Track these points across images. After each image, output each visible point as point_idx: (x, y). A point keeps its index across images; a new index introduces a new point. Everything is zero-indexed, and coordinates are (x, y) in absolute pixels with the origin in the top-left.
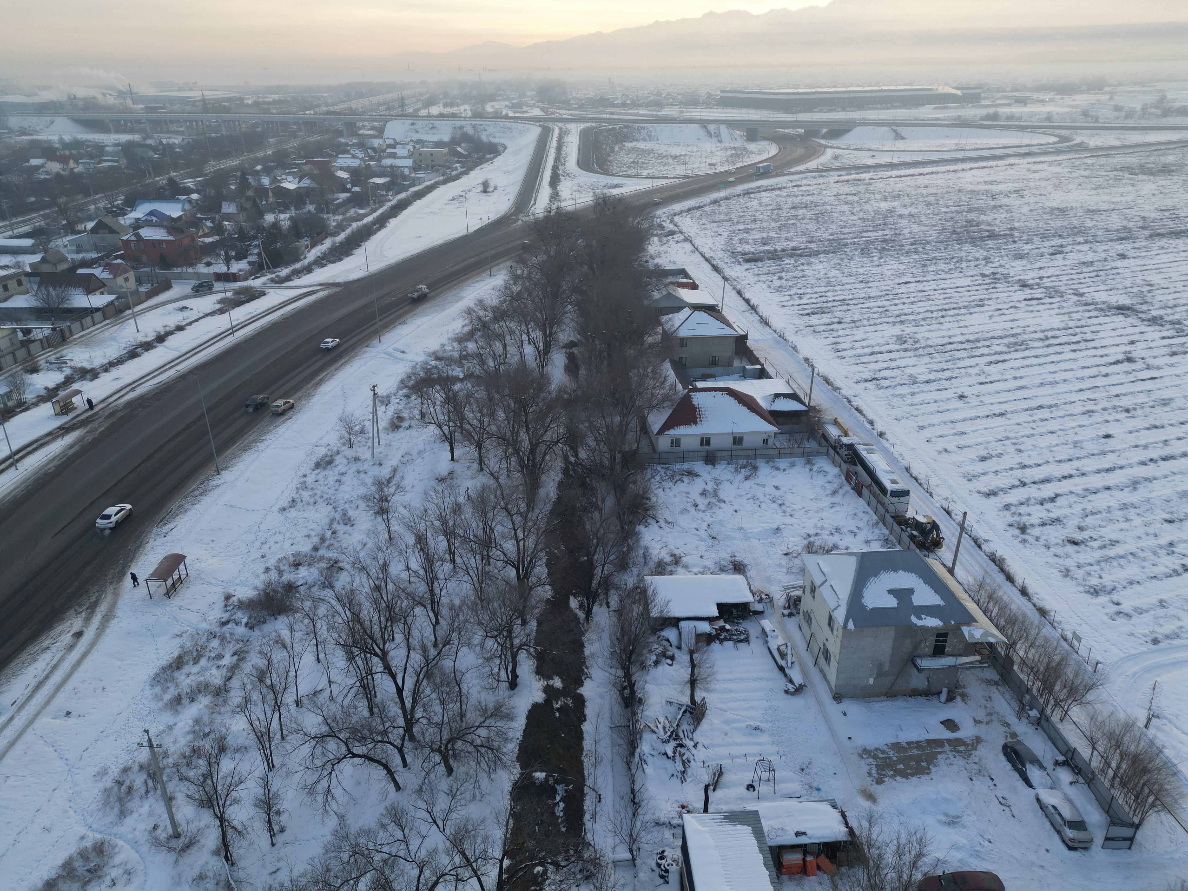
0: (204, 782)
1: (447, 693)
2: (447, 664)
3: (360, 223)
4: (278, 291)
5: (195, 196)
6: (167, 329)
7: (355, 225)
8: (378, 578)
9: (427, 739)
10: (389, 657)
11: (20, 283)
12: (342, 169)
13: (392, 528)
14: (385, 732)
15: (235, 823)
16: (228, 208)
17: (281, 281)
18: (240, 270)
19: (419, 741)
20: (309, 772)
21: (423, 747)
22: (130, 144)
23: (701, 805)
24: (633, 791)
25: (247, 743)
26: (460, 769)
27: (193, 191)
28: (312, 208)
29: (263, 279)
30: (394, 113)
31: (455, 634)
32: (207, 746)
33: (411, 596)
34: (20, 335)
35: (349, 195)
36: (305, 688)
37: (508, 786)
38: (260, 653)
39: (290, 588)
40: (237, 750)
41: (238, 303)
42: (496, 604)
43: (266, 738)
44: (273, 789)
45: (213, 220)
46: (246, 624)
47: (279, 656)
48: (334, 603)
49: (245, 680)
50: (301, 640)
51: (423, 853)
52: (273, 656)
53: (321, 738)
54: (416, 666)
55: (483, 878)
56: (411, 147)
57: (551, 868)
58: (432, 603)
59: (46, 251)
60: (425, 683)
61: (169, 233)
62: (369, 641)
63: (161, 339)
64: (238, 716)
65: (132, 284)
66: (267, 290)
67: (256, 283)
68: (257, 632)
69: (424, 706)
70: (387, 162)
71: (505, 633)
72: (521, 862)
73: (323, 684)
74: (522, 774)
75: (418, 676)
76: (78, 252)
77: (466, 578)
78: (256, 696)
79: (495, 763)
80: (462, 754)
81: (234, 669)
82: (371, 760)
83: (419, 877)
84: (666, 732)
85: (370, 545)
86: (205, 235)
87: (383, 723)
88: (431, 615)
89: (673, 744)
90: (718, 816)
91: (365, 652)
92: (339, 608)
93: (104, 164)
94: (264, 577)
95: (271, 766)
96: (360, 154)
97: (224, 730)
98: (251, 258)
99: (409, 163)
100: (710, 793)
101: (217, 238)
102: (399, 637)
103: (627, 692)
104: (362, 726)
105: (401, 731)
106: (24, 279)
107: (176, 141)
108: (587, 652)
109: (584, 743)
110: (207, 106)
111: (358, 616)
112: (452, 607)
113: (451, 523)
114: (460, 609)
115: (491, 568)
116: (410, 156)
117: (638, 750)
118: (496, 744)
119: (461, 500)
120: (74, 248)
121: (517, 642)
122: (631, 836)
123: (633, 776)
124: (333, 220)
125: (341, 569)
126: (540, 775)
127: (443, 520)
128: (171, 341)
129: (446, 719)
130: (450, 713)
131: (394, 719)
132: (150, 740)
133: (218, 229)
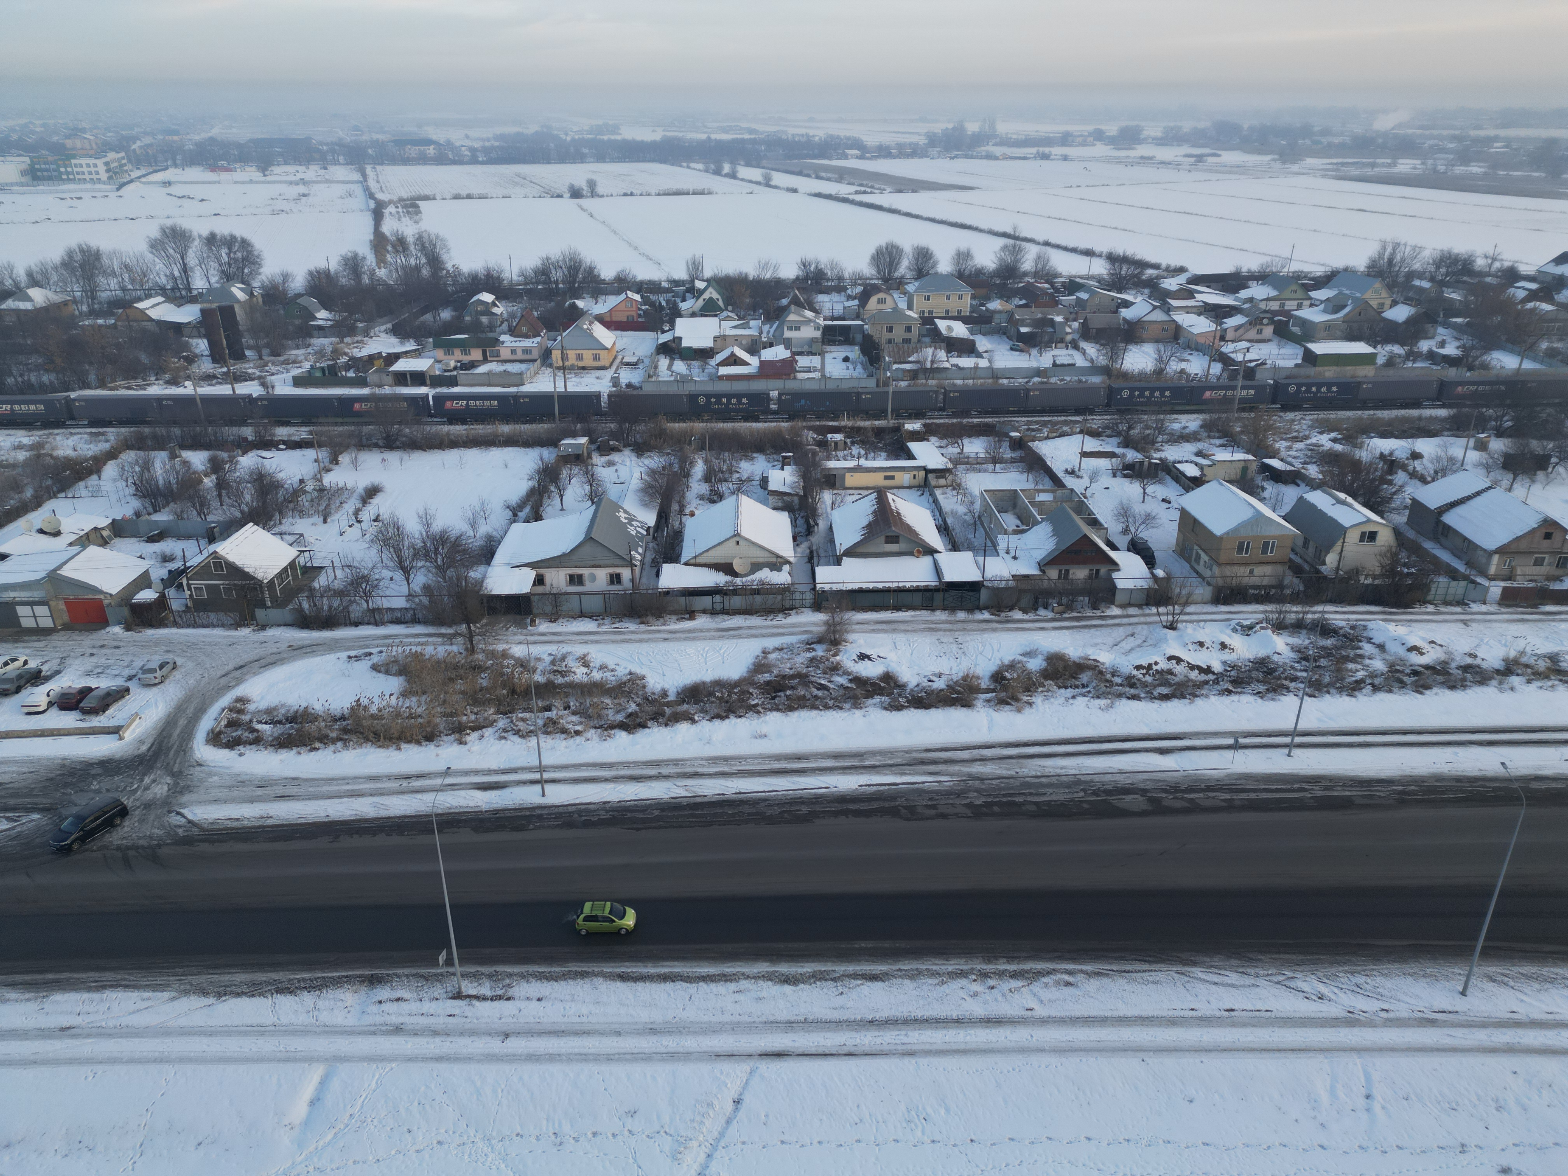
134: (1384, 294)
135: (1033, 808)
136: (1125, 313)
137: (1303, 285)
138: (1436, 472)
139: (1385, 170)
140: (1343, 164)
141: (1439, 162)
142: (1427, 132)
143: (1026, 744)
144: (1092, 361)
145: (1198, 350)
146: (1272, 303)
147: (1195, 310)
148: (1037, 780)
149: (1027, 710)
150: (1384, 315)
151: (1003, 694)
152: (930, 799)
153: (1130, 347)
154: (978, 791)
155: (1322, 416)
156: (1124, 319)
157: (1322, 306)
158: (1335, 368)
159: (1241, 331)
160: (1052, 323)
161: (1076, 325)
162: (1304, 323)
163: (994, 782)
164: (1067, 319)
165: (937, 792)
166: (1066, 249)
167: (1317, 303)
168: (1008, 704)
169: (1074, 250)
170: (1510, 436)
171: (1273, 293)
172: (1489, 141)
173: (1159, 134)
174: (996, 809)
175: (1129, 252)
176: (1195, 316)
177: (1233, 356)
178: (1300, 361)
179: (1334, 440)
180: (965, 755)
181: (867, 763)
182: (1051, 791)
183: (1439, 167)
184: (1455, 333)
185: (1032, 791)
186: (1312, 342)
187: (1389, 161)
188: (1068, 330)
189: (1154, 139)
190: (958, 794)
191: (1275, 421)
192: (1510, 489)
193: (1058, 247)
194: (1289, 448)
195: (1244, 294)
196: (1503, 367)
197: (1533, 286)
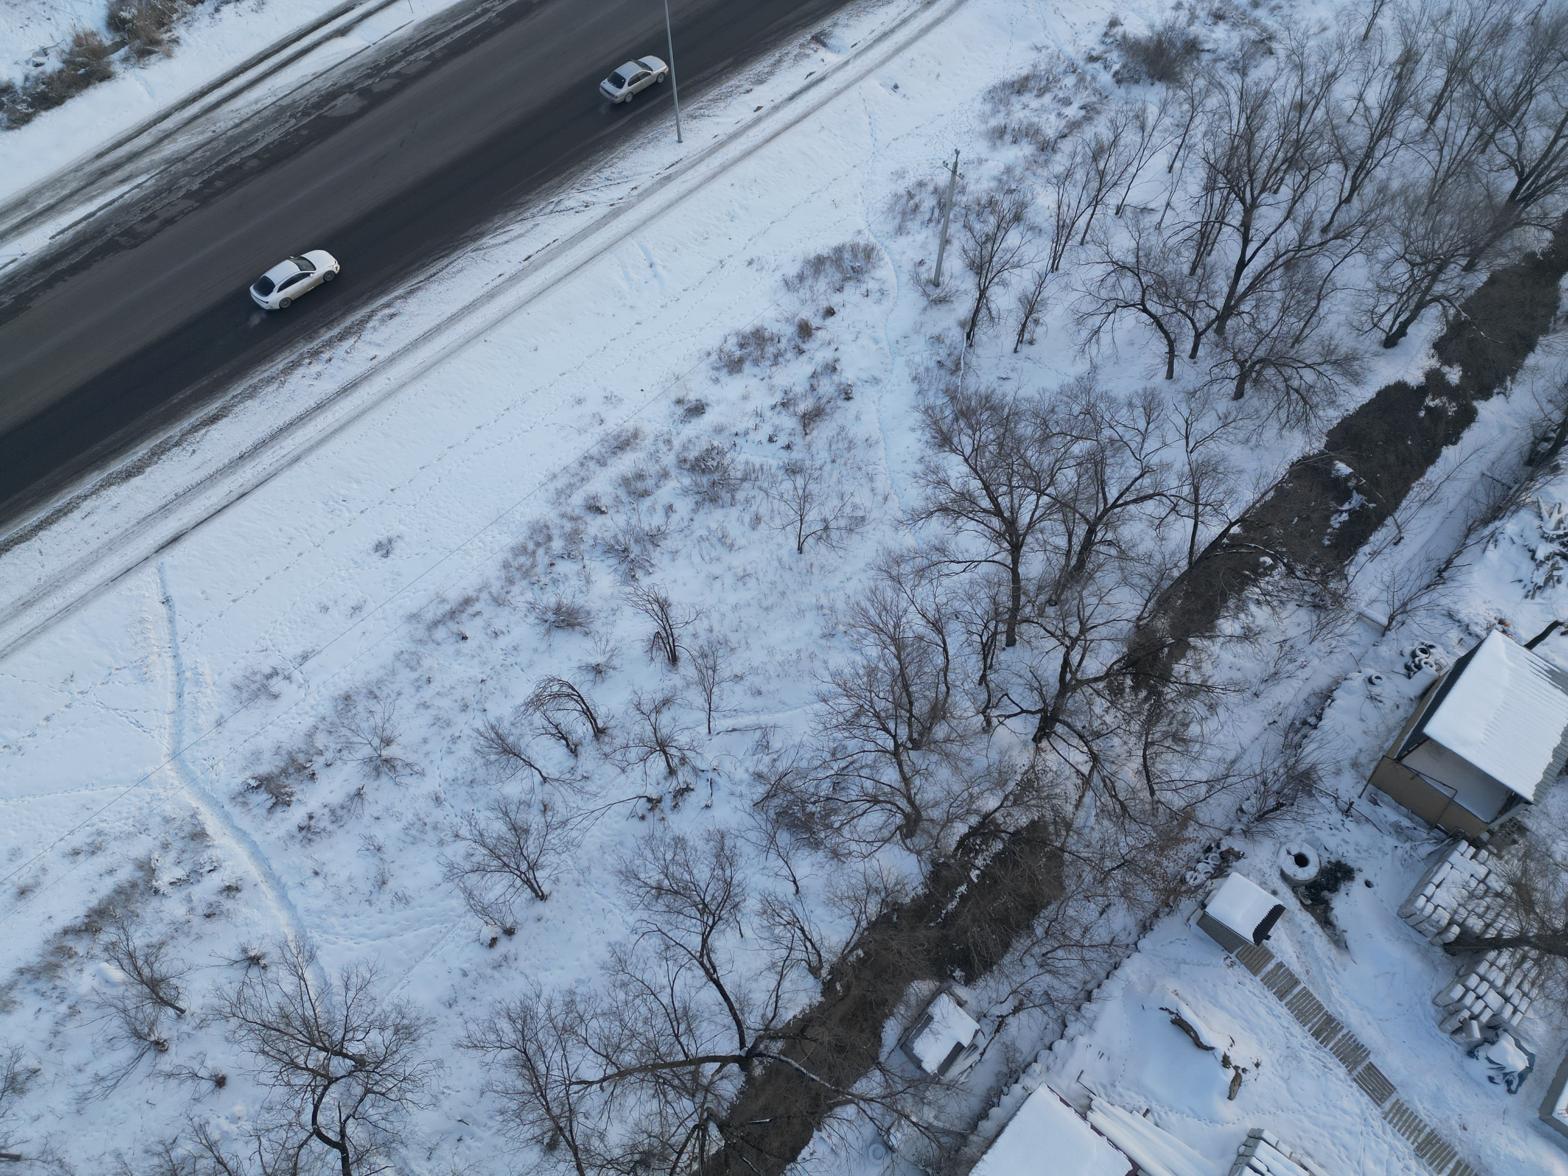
0: (985, 243)
1: (1298, 302)
2: (1324, 264)
8: (1310, 92)
9: (1237, 342)
10: (1256, 213)
13: (1378, 21)
14: (1193, 305)
15: (993, 306)
19: (1225, 339)
20: (1089, 298)
21: (1226, 349)
23: (1530, 637)
24: (1449, 563)
25: (1045, 226)
26: (1252, 400)
31: (1361, 230)
32: (1006, 205)
33: (1338, 142)
36: (1136, 196)
37: (1295, 455)
38: (1111, 121)
39: (1192, 47)
40: (1032, 228)
42: (1448, 219)
43: (1065, 232)
44: (1045, 294)
46: (1116, 74)
47: (1130, 137)
48: (1234, 98)
49: (1079, 148)
50: (1166, 131)
51: (1155, 460)
52: (1124, 134)
53: (1121, 268)
54: (1282, 243)
55: (1200, 526)
57: (1282, 568)
58: (1361, 167)
60: (1279, 272)
62: (1246, 178)
64: (1050, 188)
68: (1121, 92)
69: (1259, 300)
71: (1431, 267)
72: (1252, 541)
73: (1158, 203)
74: (1321, 453)
75: (1277, 258)
77: (1434, 156)
78: (1080, 175)
79: (1298, 421)
80: (1266, 385)
81: (1074, 126)
82: (1160, 326)
83: (1137, 479)
84: (1557, 528)
85: (1331, 34)
87: (1199, 292)
88: (1348, 184)
89: (1556, 547)
90: (1542, 663)
91: (1232, 189)
92: (1235, 109)
94: (1169, 14)
95: (1054, 268)
97: (1029, 196)
100: (1554, 634)
102: (1285, 192)
103: (1547, 446)
104: (1173, 281)
105: (1213, 314)
108: (1531, 360)
109: (1431, 469)
111: (1253, 134)
112: (1383, 189)
113: (1473, 54)
114: (1393, 198)
115: (1482, 159)
117: (1497, 523)
118: (1315, 399)
119: (1518, 19)
121: (1439, 288)
122: (1405, 604)
123: (1464, 545)
125: (1271, 52)
126: (1343, 468)
127: (1465, 41)
129: (1274, 333)
130: (1285, 329)
131: (1213, 295)
132: (956, 165)
135: (254, 163)
143: (203, 93)
148: (239, 130)
149: (177, 51)
151: (137, 43)
152: (143, 210)
154: (187, 173)
163: (198, 154)
165: (145, 199)
168: (151, 53)
174: (219, 184)
180: (145, 140)
181: (39, 207)
182: (260, 134)
185: (243, 144)
190: (170, 189)
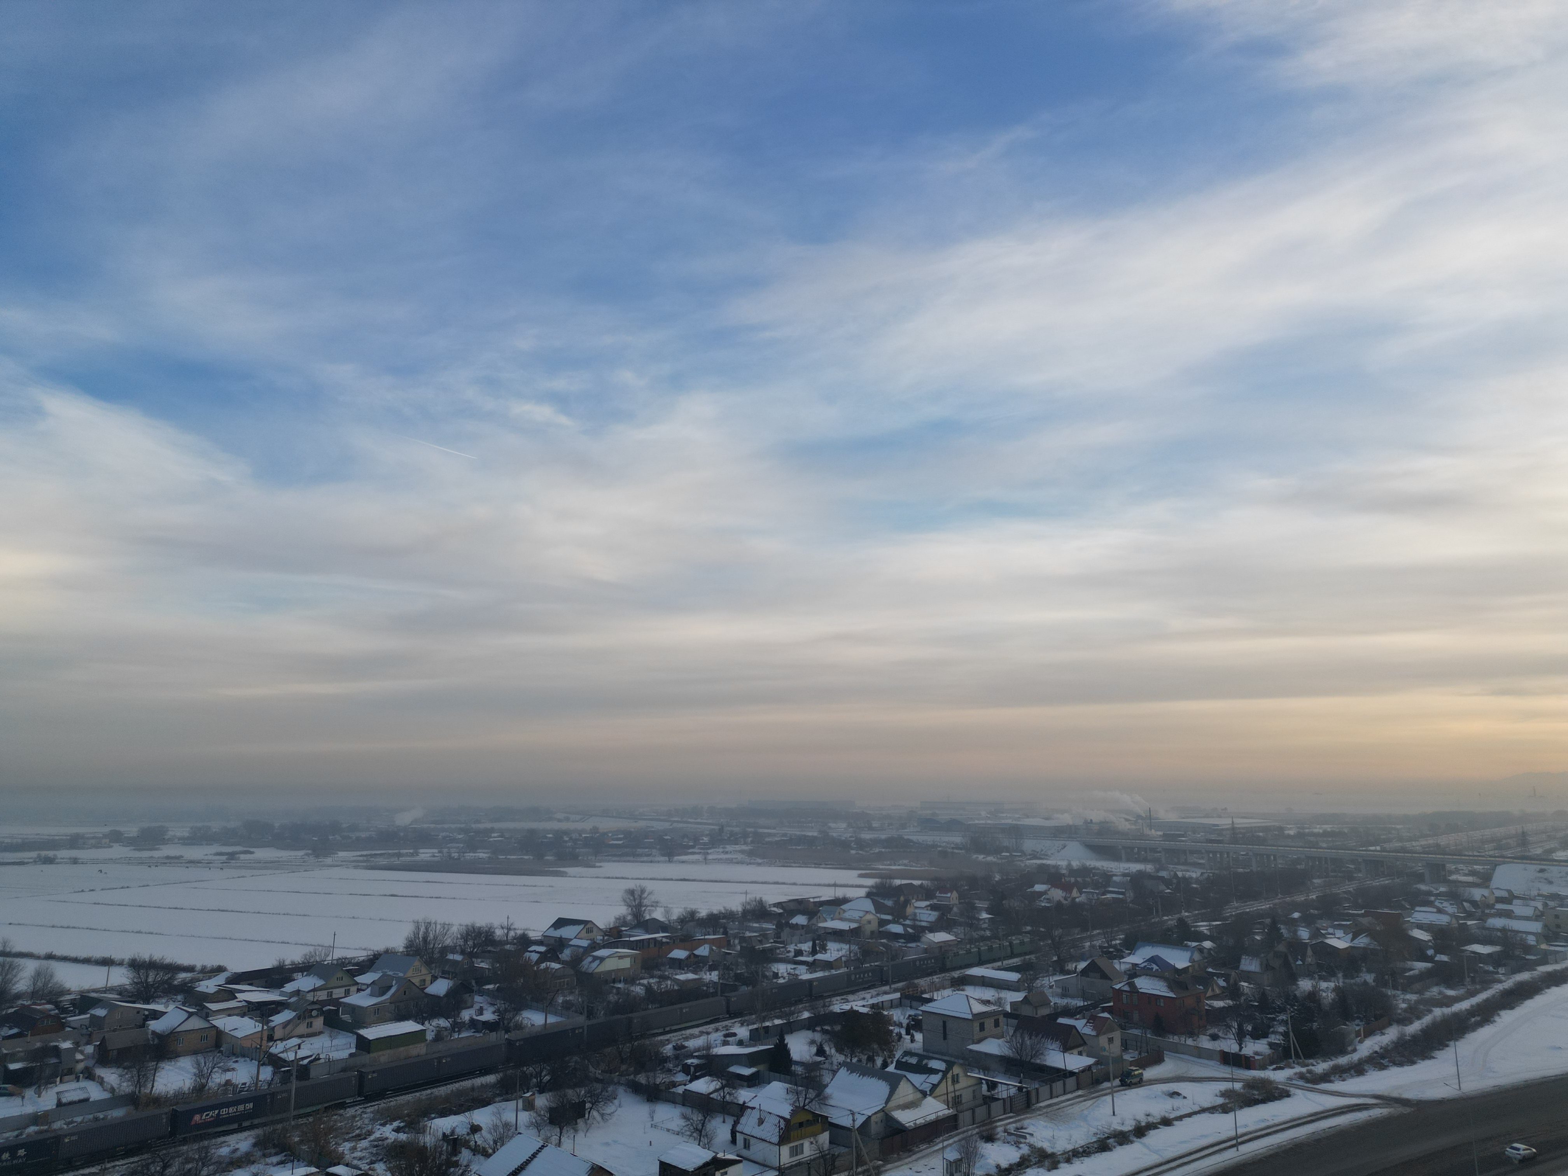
3: (1447, 1011)
4: (1310, 1095)
5: (1207, 944)
6: (1151, 1119)
7: (1438, 1012)
11: (997, 1024)
12: (1420, 927)
16: (1250, 965)
17: (1314, 1080)
18: (1257, 1053)
22: (1141, 875)
27: (1207, 938)
28: (1370, 978)
29: (1287, 1073)
30: (1509, 853)
34: (985, 1087)
35: (1429, 965)
41: (1250, 1102)
45: (1227, 979)
56: (1540, 906)
59: (1030, 989)
61: (1171, 988)
63: (1140, 1131)
65: (1116, 1048)
66: (1292, 1090)
67: (1279, 1076)
70: (1497, 922)
76: (1063, 995)
86: (1215, 997)
93: (1109, 896)
96: (1451, 909)
98: (1274, 1039)
99: (1536, 927)
101: (1230, 1002)
106: (1002, 1019)
107: (1194, 875)
110: (1236, 835)
116: (1537, 917)
120: (1059, 991)
124: (1403, 1000)
128: (1154, 1138)
133: (1233, 992)
134: (424, 971)
136: (155, 1025)
137: (348, 971)
138: (495, 1142)
139: (409, 859)
140: (372, 856)
141: (452, 850)
142: (439, 826)
144: (112, 1090)
145: (244, 1056)
146: (319, 993)
147: (237, 1011)
150: (427, 991)
153: (162, 1065)
155: (383, 1105)
156: (154, 1033)
157: (369, 990)
158: (388, 1051)
159: (289, 1027)
160: (57, 1051)
161: (90, 1049)
162: (353, 1009)
164: (77, 1044)
166: (76, 960)
167: (364, 987)
169: (87, 961)
170: (550, 1090)
171: (319, 983)
172: (489, 832)
173: (186, 834)
175: (157, 956)
176: (238, 1018)
177: (282, 1055)
178: (353, 1051)
179: (397, 1130)
183: (453, 855)
184: (489, 999)
186: (363, 1027)
187: (411, 851)
188: (79, 1056)
189: (180, 839)
191: (336, 1121)
192: (559, 1144)
193: (65, 959)
194: (353, 1149)
195: (289, 987)
196: (533, 1025)
197: (542, 949)
